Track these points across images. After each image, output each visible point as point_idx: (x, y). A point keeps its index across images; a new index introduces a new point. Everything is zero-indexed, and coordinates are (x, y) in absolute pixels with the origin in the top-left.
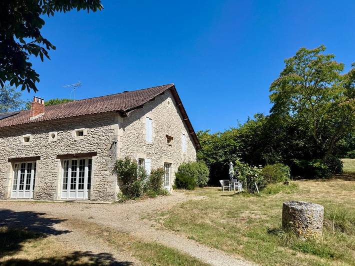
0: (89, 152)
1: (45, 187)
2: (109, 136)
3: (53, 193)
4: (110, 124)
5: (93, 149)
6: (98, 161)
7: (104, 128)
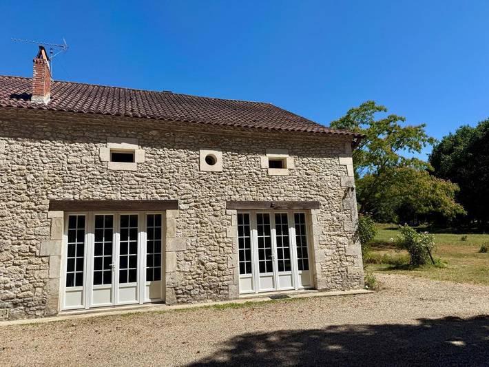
0: (303, 200)
1: (199, 271)
2: (337, 176)
3: (226, 283)
4: (337, 156)
5: (313, 195)
6: (324, 219)
7: (328, 161)
